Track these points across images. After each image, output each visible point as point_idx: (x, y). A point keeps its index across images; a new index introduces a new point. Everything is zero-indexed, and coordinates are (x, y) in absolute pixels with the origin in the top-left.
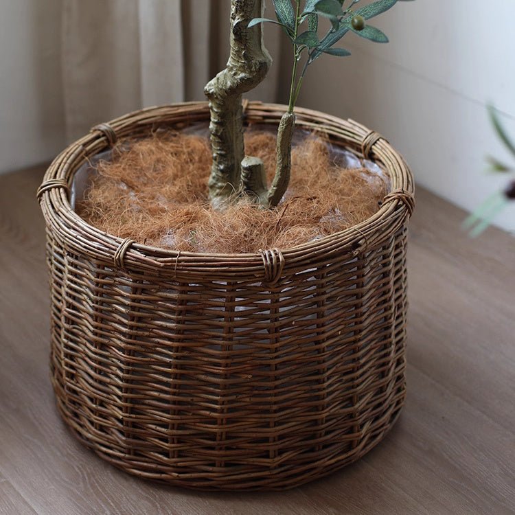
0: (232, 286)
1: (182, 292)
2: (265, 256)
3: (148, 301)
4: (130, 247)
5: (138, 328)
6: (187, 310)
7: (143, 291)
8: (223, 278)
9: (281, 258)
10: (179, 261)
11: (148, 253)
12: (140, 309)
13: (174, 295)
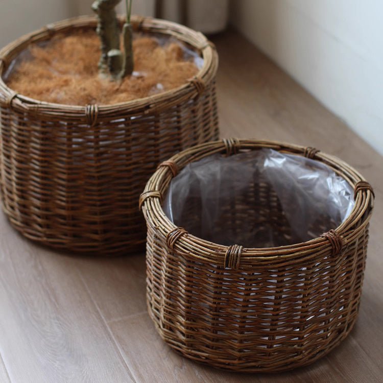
0: (70, 126)
1: (43, 127)
2: (87, 109)
3: (27, 131)
4: (15, 97)
5: (22, 147)
6: (46, 138)
7: (24, 124)
8: (65, 120)
9: (96, 110)
10: (38, 107)
11: (23, 101)
12: (23, 135)
13: (38, 128)
